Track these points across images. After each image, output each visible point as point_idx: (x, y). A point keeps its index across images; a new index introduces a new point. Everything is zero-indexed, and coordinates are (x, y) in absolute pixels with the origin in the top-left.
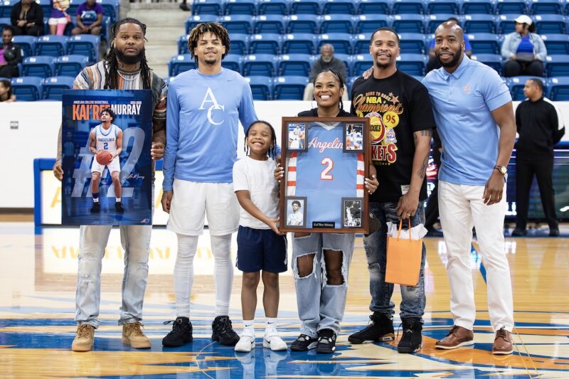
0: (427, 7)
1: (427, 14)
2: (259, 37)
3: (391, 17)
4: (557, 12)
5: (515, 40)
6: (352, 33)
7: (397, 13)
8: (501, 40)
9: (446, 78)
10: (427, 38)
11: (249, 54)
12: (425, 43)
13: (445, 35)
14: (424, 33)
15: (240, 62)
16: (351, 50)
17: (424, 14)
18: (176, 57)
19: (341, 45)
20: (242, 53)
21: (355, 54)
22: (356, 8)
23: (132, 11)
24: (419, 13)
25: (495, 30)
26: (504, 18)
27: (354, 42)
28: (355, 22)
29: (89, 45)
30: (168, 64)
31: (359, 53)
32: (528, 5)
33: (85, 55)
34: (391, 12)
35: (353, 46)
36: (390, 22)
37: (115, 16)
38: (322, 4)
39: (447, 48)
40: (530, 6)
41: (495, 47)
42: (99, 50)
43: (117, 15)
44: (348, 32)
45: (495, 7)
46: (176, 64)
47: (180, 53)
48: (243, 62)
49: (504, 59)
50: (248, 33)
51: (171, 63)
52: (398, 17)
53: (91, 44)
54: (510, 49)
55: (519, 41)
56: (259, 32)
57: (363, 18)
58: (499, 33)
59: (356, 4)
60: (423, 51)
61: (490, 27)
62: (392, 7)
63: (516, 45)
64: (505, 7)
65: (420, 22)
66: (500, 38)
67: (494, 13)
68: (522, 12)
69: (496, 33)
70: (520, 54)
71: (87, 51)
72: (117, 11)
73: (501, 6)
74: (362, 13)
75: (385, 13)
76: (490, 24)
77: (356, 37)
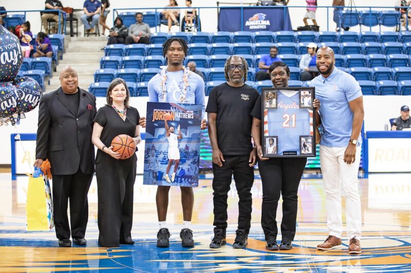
0: (254, 38)
1: (254, 43)
2: (150, 58)
3: (232, 44)
4: (334, 41)
5: (308, 59)
6: (208, 55)
7: (236, 42)
8: (300, 58)
9: (323, 81)
10: (254, 57)
11: (144, 68)
12: (253, 60)
13: (323, 54)
14: (252, 54)
15: (138, 73)
16: (207, 65)
17: (252, 42)
18: (99, 71)
19: (201, 62)
20: (140, 68)
21: (209, 67)
22: (210, 39)
23: (72, 42)
24: (249, 42)
25: (296, 52)
26: (302, 44)
27: (209, 60)
28: (210, 48)
29: (45, 63)
30: (94, 75)
31: (212, 67)
32: (317, 37)
33: (43, 69)
34: (232, 41)
35: (208, 62)
36: (231, 48)
37: (61, 46)
38: (190, 37)
39: (324, 62)
40: (318, 37)
41: (296, 63)
42: (52, 66)
43: (62, 45)
44: (206, 54)
45: (297, 37)
46: (99, 74)
47: (101, 68)
48: (140, 73)
49: (301, 70)
50: (143, 55)
51: (96, 74)
52: (236, 45)
53: (46, 63)
54: (305, 64)
55: (310, 59)
56: (150, 55)
57: (215, 45)
58: (299, 54)
59: (211, 37)
60: (252, 65)
61: (293, 50)
62: (232, 39)
63: (308, 62)
64: (302, 38)
65: (250, 47)
66: (299, 57)
67: (295, 42)
68: (313, 41)
69: (297, 54)
70: (311, 67)
71: (44, 67)
72: (62, 42)
73: (300, 37)
74: (214, 42)
75: (228, 42)
76: (293, 49)
77: (210, 57)
